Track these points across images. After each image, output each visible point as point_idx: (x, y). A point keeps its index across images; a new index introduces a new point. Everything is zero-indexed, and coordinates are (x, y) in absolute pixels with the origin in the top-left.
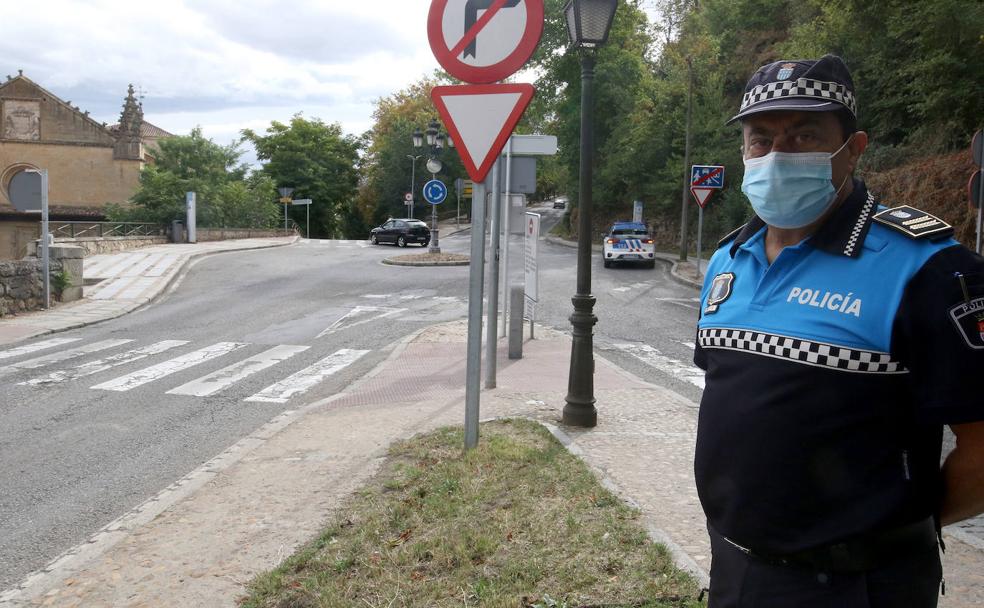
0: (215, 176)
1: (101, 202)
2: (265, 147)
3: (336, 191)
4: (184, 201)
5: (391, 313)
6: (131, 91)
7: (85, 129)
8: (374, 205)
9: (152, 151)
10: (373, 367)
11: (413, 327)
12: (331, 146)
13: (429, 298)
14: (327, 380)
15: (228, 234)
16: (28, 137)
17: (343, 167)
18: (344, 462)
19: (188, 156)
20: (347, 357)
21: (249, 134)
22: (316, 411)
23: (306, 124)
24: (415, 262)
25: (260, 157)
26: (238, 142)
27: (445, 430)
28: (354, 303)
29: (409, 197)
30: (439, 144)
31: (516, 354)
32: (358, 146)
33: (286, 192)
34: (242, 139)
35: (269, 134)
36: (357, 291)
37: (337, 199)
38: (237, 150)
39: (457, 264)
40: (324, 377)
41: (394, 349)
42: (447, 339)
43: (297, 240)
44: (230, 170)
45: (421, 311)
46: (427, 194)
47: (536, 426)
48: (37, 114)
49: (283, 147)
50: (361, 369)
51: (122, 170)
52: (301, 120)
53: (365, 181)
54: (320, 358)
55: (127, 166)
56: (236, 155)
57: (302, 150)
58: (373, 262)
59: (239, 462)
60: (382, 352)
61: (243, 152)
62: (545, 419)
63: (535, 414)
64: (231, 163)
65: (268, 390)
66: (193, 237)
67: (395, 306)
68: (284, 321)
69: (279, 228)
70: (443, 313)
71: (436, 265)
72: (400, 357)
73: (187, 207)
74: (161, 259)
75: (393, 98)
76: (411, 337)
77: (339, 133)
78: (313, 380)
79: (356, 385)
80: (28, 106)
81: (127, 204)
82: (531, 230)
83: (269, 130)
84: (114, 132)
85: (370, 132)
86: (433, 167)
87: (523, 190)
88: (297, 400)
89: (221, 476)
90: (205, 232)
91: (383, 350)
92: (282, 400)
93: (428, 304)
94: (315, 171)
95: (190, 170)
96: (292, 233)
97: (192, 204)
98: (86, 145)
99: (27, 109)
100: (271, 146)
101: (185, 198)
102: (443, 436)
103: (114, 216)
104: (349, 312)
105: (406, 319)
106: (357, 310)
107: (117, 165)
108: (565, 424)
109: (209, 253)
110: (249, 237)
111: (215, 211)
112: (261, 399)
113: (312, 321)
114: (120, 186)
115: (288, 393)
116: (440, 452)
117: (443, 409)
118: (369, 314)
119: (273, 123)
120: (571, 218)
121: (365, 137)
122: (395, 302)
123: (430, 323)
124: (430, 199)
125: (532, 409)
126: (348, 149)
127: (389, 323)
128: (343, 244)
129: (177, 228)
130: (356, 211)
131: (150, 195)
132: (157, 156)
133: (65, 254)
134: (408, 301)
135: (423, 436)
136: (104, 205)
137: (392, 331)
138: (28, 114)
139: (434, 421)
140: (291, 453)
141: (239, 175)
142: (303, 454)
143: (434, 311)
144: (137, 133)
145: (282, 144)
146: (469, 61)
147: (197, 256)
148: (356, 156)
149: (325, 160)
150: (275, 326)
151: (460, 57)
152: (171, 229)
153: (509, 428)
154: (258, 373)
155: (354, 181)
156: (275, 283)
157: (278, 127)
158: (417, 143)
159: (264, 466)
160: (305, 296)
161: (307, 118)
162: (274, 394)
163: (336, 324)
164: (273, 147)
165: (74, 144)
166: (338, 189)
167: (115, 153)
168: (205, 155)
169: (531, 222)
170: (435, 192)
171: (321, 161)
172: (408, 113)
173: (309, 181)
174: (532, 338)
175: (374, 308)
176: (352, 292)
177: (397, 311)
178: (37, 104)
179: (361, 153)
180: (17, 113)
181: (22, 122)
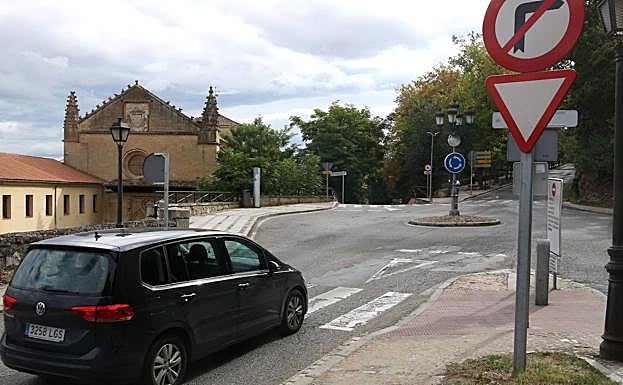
0: (272, 153)
1: (193, 177)
2: (308, 130)
3: (365, 165)
4: (252, 174)
5: (424, 264)
6: (211, 92)
7: (179, 121)
8: (395, 175)
9: (226, 138)
10: (417, 307)
11: (445, 276)
12: (362, 127)
13: (455, 253)
14: (381, 315)
15: (283, 200)
16: (141, 129)
17: (372, 144)
18: (411, 377)
19: (252, 140)
20: (393, 299)
21: (297, 120)
22: (379, 338)
23: (342, 110)
24: (438, 223)
25: (305, 139)
26: (289, 127)
27: (493, 358)
28: (391, 256)
29: (428, 168)
30: (459, 122)
31: (542, 302)
32: (383, 126)
33: (327, 165)
34: (291, 125)
35: (313, 120)
36: (392, 247)
37: (365, 171)
38: (288, 134)
39: (475, 225)
40: (378, 313)
41: (432, 293)
42: (477, 287)
43: (336, 205)
44: (282, 150)
45: (450, 264)
46: (448, 165)
47: (574, 359)
48: (147, 112)
49: (323, 130)
50: (406, 308)
51: (203, 152)
52: (337, 107)
53: (388, 155)
54: (372, 298)
55: (207, 148)
56: (288, 138)
57: (339, 131)
58: (401, 223)
59: (329, 371)
60: (423, 296)
61: (293, 135)
62: (583, 354)
63: (571, 350)
64: (284, 144)
65: (337, 320)
66: (257, 204)
67: (427, 259)
68: (339, 269)
69: (321, 195)
70: (468, 266)
71: (456, 225)
72: (439, 300)
73: (253, 180)
74: (238, 219)
75: (413, 85)
76: (446, 284)
77: (369, 116)
78: (371, 315)
79: (406, 320)
80: (140, 106)
81: (210, 177)
82: (554, 193)
83: (313, 117)
84: (199, 123)
85: (393, 114)
86: (453, 141)
87: (545, 158)
88: (360, 330)
89: (317, 380)
90: (266, 199)
91: (423, 293)
92: (348, 329)
93: (455, 258)
94: (349, 147)
95: (253, 151)
96: (332, 200)
97: (257, 177)
98: (180, 134)
99: (141, 109)
100: (313, 129)
101: (252, 172)
102: (491, 362)
103: (201, 187)
104: (389, 262)
105: (437, 270)
106: (395, 261)
107: (200, 148)
108: (602, 358)
109: (271, 215)
110: (299, 203)
111: (274, 182)
112: (333, 327)
113: (360, 269)
114: (204, 165)
115: (353, 324)
116: (491, 373)
117: (486, 342)
118: (406, 265)
119: (316, 111)
120: (580, 183)
121: (390, 118)
122: (425, 256)
123: (460, 273)
124: (452, 169)
125: (567, 346)
126: (376, 129)
127: (424, 272)
128: (373, 208)
129: (246, 195)
130: (380, 180)
131: (228, 171)
132: (229, 140)
133: (178, 215)
134: (437, 255)
135: (474, 361)
136: (195, 179)
137: (427, 279)
138: (141, 112)
139: (480, 350)
140: (367, 368)
141: (290, 152)
142: (377, 369)
143: (459, 263)
144: (215, 123)
145: (323, 127)
146: (519, 54)
147: (262, 218)
148: (382, 135)
149: (357, 138)
150: (332, 272)
151: (511, 53)
152: (242, 197)
153: (548, 359)
154: (326, 307)
155: (381, 156)
156: (325, 239)
157: (319, 113)
158: (439, 121)
159: (348, 375)
160: (351, 249)
161: (342, 105)
162: (341, 324)
163: (380, 272)
164: (314, 130)
165: (171, 133)
166: (366, 162)
167: (199, 138)
168: (264, 138)
169: (554, 186)
170: (456, 163)
171: (353, 140)
172: (426, 97)
173: (344, 156)
174: (555, 288)
175: (409, 261)
176: (389, 247)
177: (429, 263)
178: (147, 105)
179: (386, 132)
180: (133, 112)
181: (137, 119)
